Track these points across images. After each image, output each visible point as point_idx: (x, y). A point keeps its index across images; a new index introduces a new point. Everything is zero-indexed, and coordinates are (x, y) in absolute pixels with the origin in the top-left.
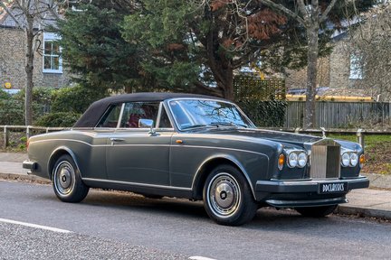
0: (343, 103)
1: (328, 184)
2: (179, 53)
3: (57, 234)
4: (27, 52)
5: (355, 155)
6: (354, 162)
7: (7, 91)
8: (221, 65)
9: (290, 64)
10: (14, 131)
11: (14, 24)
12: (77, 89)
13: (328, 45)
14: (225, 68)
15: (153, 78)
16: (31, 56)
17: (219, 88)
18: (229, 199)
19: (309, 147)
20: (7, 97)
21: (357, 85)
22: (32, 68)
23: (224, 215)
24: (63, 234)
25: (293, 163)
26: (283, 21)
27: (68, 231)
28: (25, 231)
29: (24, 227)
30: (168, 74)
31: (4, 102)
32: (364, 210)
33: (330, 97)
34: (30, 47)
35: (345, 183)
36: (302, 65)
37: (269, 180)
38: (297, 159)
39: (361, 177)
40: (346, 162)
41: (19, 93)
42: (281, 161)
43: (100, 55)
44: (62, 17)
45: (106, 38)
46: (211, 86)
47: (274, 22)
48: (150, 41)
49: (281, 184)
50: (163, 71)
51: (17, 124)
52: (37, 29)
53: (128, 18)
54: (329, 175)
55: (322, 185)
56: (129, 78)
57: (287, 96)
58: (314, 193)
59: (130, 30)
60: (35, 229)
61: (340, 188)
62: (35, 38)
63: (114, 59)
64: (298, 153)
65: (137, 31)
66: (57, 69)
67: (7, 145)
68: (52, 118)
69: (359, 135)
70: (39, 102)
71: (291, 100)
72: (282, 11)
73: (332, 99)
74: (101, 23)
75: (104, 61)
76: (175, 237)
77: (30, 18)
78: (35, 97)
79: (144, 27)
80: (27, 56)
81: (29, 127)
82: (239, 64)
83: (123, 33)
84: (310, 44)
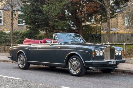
0: (122, 34)
1: (110, 62)
2: (63, 17)
3: (17, 80)
4: (11, 18)
5: (120, 52)
6: (120, 54)
7: (5, 32)
8: (78, 21)
9: (102, 21)
10: (8, 46)
11: (7, 9)
12: (29, 31)
13: (115, 14)
14: (79, 22)
15: (54, 27)
16: (12, 20)
17: (77, 30)
18: (76, 67)
19: (104, 49)
20: (5, 34)
21: (127, 28)
22: (13, 24)
23: (75, 73)
24: (19, 80)
25: (98, 54)
26: (98, 6)
27: (20, 79)
28: (6, 79)
29: (6, 78)
30: (59, 25)
31: (4, 36)
32: (124, 70)
33: (117, 32)
34: (12, 16)
35: (117, 61)
36: (106, 21)
37: (90, 60)
38: (99, 53)
39: (123, 59)
40: (117, 54)
41: (9, 33)
42: (94, 54)
43: (36, 19)
44: (23, 6)
45: (37, 13)
46: (75, 29)
47: (95, 6)
48: (52, 14)
49: (94, 62)
50: (57, 24)
51: (9, 43)
52: (15, 10)
53: (44, 6)
54: (111, 58)
55: (108, 62)
56: (45, 26)
57: (102, 32)
58: (105, 65)
59: (45, 10)
60: (10, 78)
61: (115, 63)
62: (14, 13)
63: (40, 20)
64: (100, 51)
65: (48, 10)
66: (23, 24)
67: (5, 50)
68: (20, 41)
69: (124, 45)
70: (16, 35)
71: (103, 33)
72: (98, 2)
73: (118, 33)
74: (35, 8)
75: (37, 21)
76: (57, 80)
77: (12, 6)
78: (15, 34)
79: (50, 9)
80: (11, 20)
81: (12, 44)
82: (84, 21)
83: (43, 11)
84: (108, 14)
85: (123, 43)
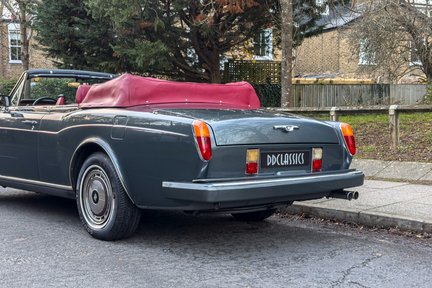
0: (342, 85)
34: (24, 35)
43: (73, 37)
59: (96, 8)
63: (85, 41)
69: (332, 114)
73: (331, 82)
84: (284, 14)
85: (327, 109)
